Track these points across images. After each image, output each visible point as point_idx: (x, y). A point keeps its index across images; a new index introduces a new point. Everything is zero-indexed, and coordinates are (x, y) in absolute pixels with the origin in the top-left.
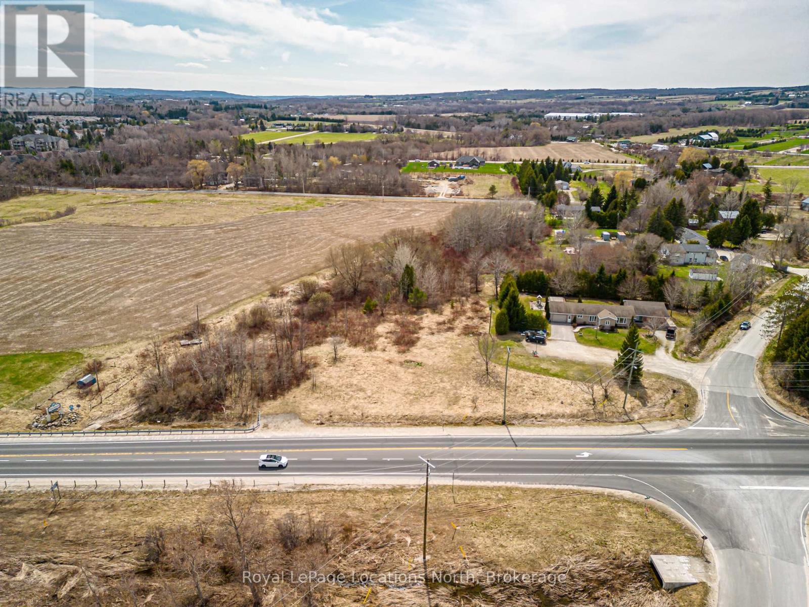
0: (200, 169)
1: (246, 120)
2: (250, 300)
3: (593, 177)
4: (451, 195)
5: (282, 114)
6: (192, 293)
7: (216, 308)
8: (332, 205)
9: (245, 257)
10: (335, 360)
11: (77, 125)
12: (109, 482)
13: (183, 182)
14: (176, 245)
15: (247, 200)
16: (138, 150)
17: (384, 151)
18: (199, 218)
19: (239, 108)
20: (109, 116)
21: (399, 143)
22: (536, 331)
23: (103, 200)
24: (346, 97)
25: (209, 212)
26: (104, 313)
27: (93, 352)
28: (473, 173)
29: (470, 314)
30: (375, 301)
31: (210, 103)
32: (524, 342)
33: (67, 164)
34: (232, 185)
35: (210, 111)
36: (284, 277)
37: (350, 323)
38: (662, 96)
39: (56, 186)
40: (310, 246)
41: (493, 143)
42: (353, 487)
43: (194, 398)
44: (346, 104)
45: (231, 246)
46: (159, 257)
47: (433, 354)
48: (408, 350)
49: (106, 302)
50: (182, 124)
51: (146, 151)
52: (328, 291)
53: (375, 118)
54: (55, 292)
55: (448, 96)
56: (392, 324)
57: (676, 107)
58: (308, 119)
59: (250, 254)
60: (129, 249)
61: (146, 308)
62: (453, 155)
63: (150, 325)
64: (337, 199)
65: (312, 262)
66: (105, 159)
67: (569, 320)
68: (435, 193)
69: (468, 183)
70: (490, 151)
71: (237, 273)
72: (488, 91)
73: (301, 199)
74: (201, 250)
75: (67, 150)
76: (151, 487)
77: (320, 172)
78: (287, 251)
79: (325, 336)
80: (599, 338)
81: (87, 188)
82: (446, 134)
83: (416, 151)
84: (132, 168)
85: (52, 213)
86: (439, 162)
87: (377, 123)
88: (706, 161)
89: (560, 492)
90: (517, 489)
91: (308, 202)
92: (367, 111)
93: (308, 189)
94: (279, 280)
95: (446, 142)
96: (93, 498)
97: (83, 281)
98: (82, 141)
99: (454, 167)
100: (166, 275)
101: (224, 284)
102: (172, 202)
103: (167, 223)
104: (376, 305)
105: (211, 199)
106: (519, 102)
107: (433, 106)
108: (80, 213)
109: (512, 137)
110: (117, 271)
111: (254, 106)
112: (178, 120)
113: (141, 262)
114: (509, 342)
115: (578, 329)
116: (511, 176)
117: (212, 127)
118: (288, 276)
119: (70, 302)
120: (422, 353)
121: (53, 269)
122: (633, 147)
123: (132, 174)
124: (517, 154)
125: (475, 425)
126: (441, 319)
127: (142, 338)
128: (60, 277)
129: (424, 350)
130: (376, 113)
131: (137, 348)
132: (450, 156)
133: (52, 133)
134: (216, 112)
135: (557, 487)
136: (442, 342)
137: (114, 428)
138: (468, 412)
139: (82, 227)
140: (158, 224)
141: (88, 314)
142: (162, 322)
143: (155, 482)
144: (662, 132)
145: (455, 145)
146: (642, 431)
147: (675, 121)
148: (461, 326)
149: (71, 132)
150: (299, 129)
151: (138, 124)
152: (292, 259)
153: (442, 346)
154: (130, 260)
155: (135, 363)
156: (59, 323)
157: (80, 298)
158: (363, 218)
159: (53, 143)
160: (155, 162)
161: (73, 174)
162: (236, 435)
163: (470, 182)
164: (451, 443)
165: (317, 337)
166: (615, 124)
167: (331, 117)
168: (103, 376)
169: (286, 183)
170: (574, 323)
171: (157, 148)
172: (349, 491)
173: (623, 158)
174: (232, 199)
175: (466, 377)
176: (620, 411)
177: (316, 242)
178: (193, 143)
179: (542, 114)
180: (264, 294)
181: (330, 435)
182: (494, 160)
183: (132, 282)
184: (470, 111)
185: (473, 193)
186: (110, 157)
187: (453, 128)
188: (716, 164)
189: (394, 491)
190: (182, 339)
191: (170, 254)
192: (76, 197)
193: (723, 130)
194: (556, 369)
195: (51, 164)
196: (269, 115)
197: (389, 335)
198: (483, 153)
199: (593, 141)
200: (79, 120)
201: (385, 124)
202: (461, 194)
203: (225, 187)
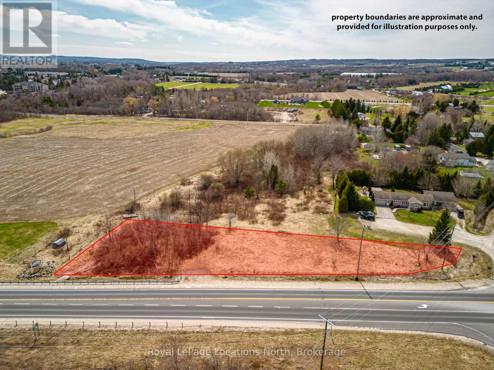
0: (131, 103)
1: (157, 75)
2: (168, 187)
3: (379, 111)
4: (291, 121)
5: (178, 72)
6: (129, 182)
7: (146, 193)
8: (215, 127)
9: (163, 159)
10: (230, 230)
11: (54, 77)
12: (76, 322)
13: (120, 111)
14: (118, 150)
15: (161, 122)
16: (92, 92)
17: (244, 94)
18: (132, 133)
19: (153, 68)
20: (74, 72)
21: (254, 89)
22: (367, 211)
23: (70, 122)
24: (217, 63)
25: (138, 130)
26: (71, 195)
27: (64, 222)
28: (303, 108)
29: (318, 199)
30: (252, 189)
31: (135, 66)
32: (360, 219)
33: (48, 100)
34: (151, 113)
35: (135, 70)
36: (189, 172)
37: (237, 203)
38: (411, 63)
39: (40, 113)
40: (204, 152)
41: (311, 90)
42: (256, 330)
43: (135, 257)
44: (218, 67)
45: (153, 151)
46: (107, 158)
47: (297, 226)
48: (280, 223)
49: (72, 187)
50: (118, 77)
51: (97, 92)
52: (219, 181)
53: (236, 75)
54: (39, 180)
55: (279, 63)
56: (265, 205)
57: (421, 70)
58: (195, 75)
59: (166, 157)
60: (87, 152)
61: (99, 192)
62: (288, 96)
63: (102, 204)
64: (218, 123)
65: (207, 162)
66: (71, 96)
67: (388, 204)
68: (280, 120)
69: (300, 114)
70: (311, 95)
71: (158, 169)
72: (304, 60)
73: (196, 122)
74: (134, 154)
75: (48, 91)
76: (106, 327)
77: (207, 106)
78: (190, 155)
79: (221, 213)
80: (411, 216)
81: (60, 114)
82: (282, 85)
83: (264, 94)
84: (88, 102)
85: (38, 130)
86: (280, 101)
87: (238, 78)
88: (450, 102)
89: (412, 336)
90: (379, 333)
91: (200, 124)
92: (231, 70)
93: (200, 117)
94: (186, 174)
95: (282, 89)
96: (64, 334)
97: (57, 173)
98: (57, 86)
99: (289, 104)
100: (111, 170)
101: (150, 176)
102: (114, 124)
103: (111, 136)
104: (253, 192)
105: (139, 122)
106: (323, 66)
107: (271, 68)
108: (55, 130)
109: (322, 86)
110: (80, 167)
111: (162, 68)
112: (116, 75)
113: (95, 161)
114: (349, 219)
115: (395, 210)
116: (327, 110)
117: (137, 79)
118: (191, 171)
119: (49, 187)
120: (289, 225)
121: (37, 165)
122: (400, 93)
123: (88, 106)
124: (328, 97)
125: (336, 280)
126: (299, 202)
127: (97, 212)
128: (42, 170)
129: (291, 223)
130: (237, 72)
131: (93, 220)
132: (286, 98)
133: (39, 81)
134: (139, 71)
135: (410, 332)
136: (302, 218)
137: (79, 279)
138: (330, 270)
139: (57, 138)
140: (105, 137)
141: (60, 196)
142: (110, 202)
143: (109, 322)
144: (416, 84)
145: (288, 91)
146: (460, 287)
147: (423, 78)
148: (313, 207)
149: (50, 81)
150: (190, 81)
151: (91, 77)
152: (194, 160)
153: (303, 221)
154: (88, 160)
155: (93, 230)
156: (41, 201)
157: (55, 184)
158: (236, 135)
159: (39, 87)
160: (103, 99)
161: (51, 106)
162: (166, 286)
163: (301, 113)
164: (323, 295)
165: (216, 213)
166: (386, 79)
167: (209, 74)
168: (70, 240)
169: (185, 113)
170: (392, 206)
171: (104, 90)
172: (253, 333)
173: (395, 99)
174: (152, 122)
175: (323, 244)
176: (440, 271)
177: (207, 150)
178: (126, 88)
179: (339, 73)
180: (177, 183)
181: (233, 287)
182: (314, 100)
183: (89, 174)
184: (293, 71)
185: (305, 120)
186: (75, 95)
187: (285, 81)
188: (456, 103)
189: (286, 333)
190: (124, 213)
191: (114, 156)
192: (53, 120)
193: (455, 84)
194: (386, 239)
195: (38, 99)
196: (171, 73)
197: (264, 212)
198: (307, 96)
199: (374, 90)
200: (55, 74)
201: (243, 78)
202: (297, 120)
203: (147, 115)
